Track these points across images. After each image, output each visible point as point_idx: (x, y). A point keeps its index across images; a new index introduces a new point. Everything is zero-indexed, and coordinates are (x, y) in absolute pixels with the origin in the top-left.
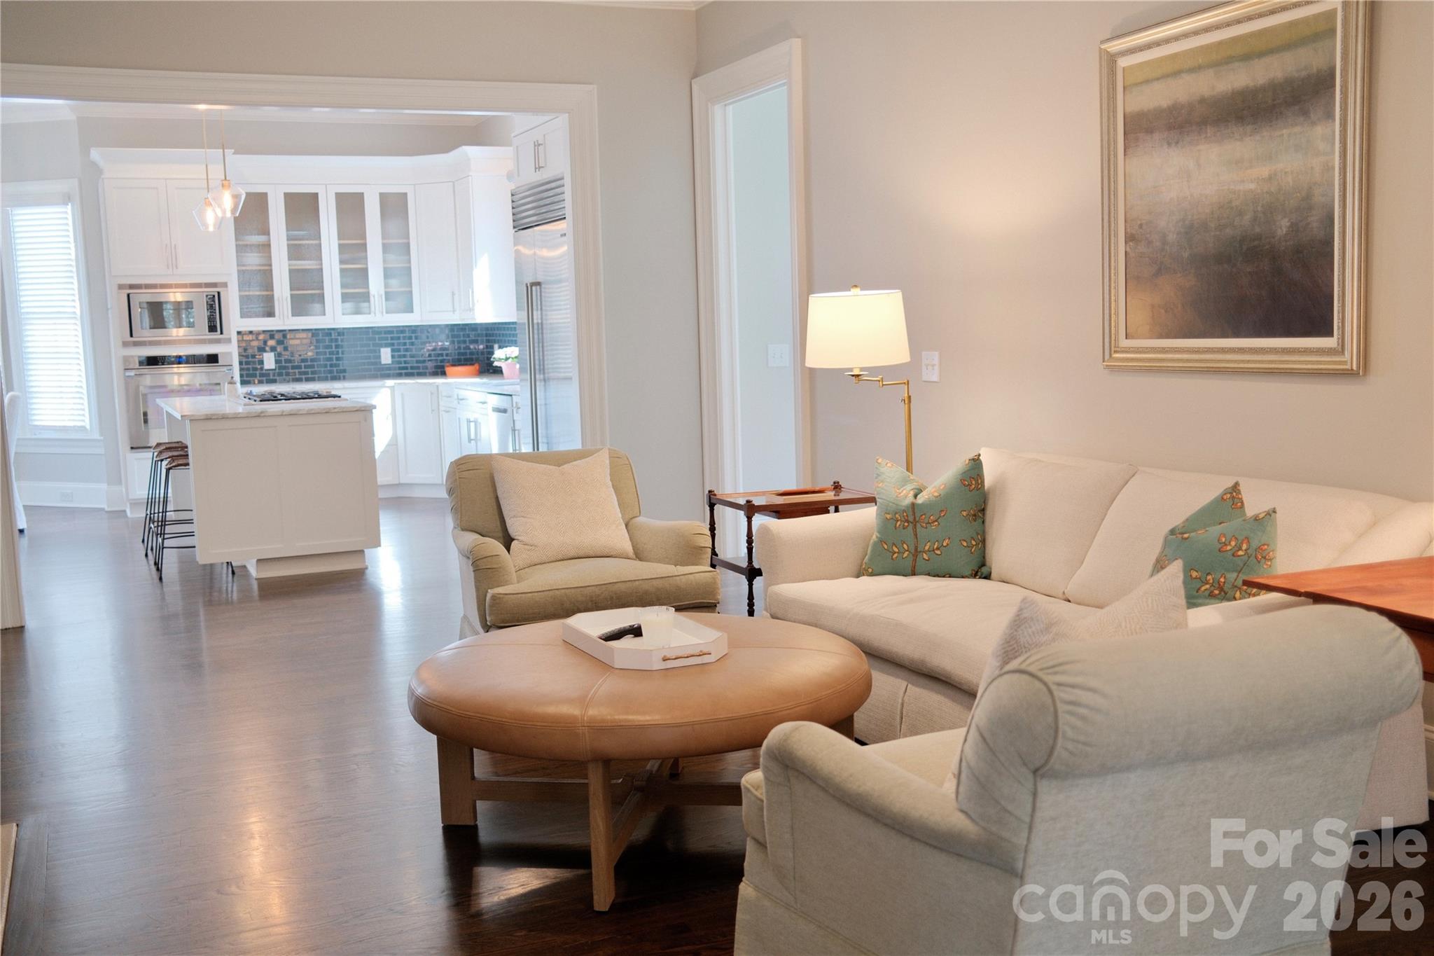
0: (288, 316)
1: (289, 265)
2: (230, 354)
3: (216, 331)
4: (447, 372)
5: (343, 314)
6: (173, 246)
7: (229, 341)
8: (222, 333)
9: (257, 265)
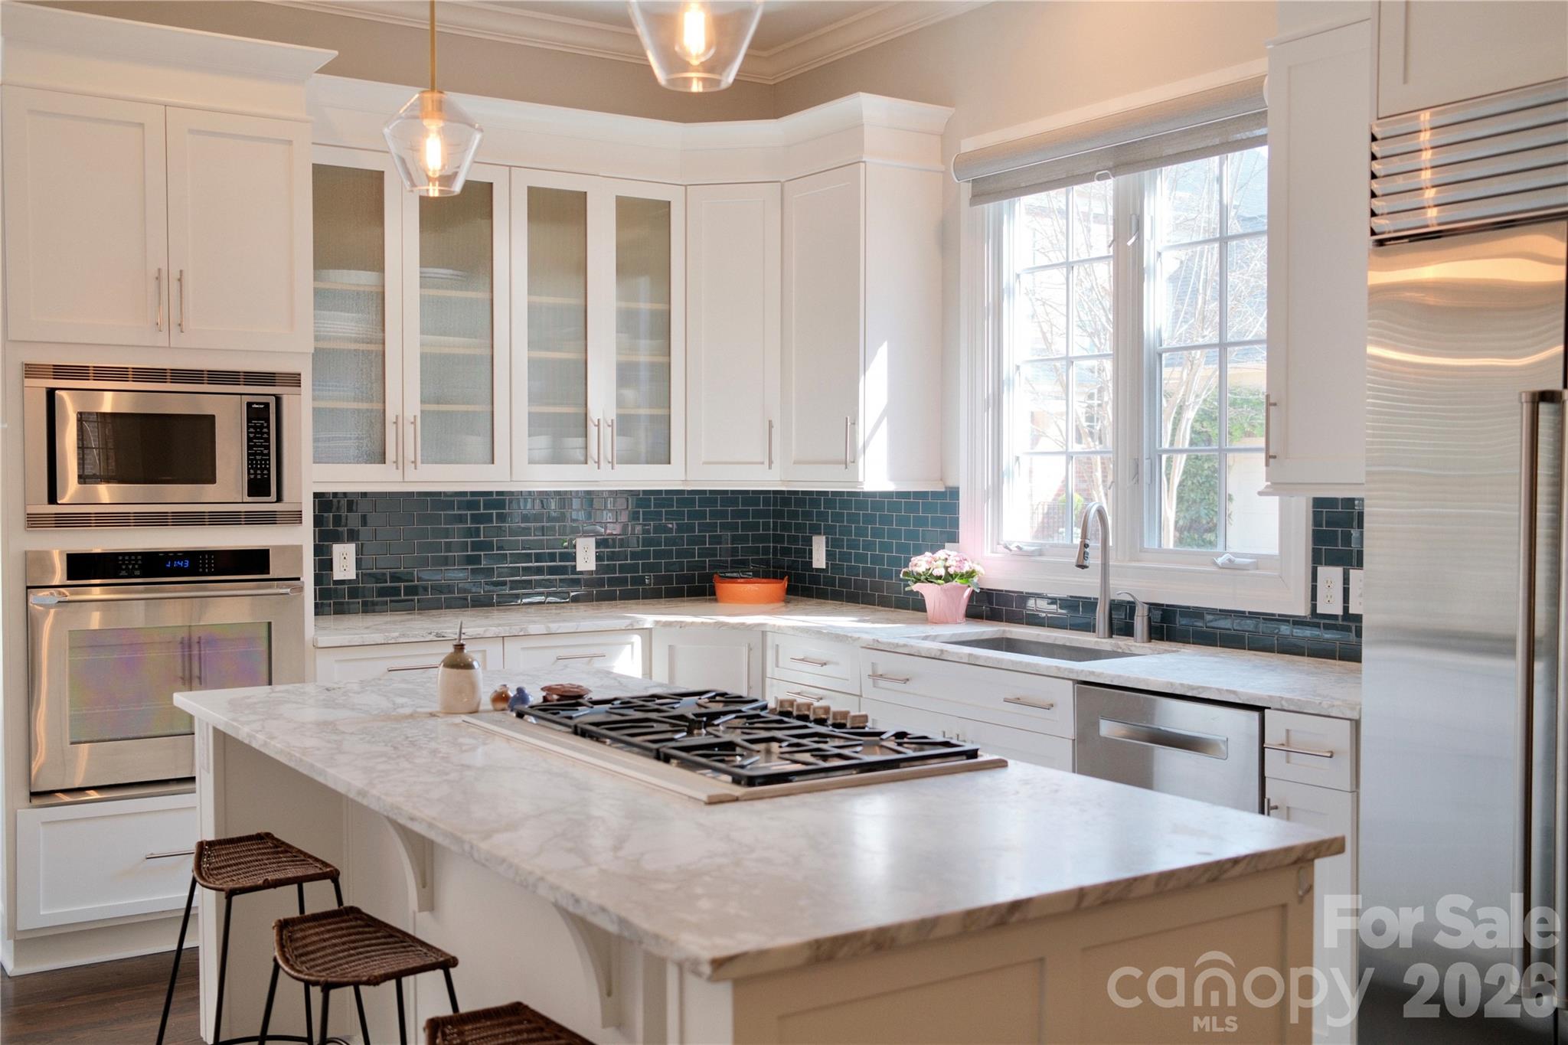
0: (414, 462)
1: (422, 345)
2: (297, 550)
3: (268, 494)
4: (718, 592)
5: (531, 462)
6: (174, 274)
7: (296, 517)
8: (279, 499)
9: (356, 341)
